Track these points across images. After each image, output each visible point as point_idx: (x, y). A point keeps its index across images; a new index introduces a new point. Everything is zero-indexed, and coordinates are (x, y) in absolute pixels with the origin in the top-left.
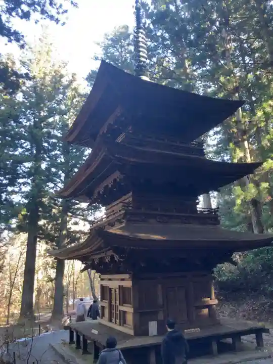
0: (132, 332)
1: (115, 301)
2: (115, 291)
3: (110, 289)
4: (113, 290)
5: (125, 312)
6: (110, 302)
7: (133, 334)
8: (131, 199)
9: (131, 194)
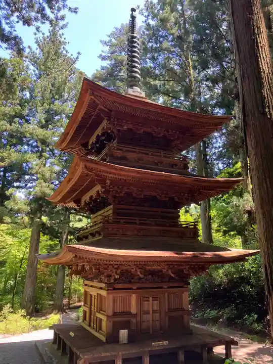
0: (104, 339)
1: (94, 307)
2: (95, 298)
3: (91, 295)
4: (93, 296)
5: (101, 320)
6: (91, 308)
7: (105, 341)
8: (111, 212)
9: (111, 207)
